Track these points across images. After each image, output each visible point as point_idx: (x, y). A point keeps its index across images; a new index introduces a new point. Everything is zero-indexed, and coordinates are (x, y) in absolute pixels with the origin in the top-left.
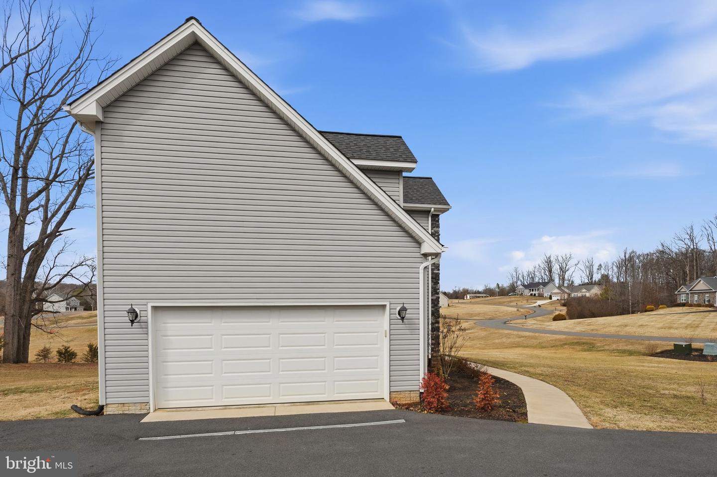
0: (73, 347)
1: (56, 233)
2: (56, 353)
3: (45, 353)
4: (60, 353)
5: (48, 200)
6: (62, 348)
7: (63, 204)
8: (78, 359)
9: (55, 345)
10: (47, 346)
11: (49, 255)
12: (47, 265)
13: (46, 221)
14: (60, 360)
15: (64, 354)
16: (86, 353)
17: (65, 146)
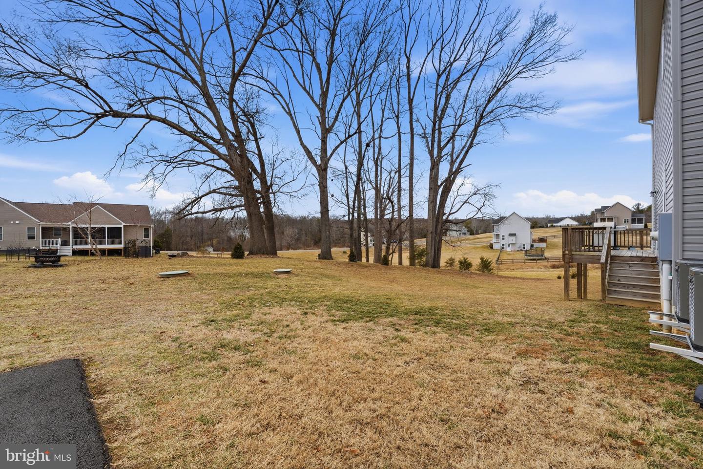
0: (470, 260)
1: (459, 170)
2: (458, 262)
3: (451, 262)
4: (461, 262)
5: (453, 148)
6: (462, 259)
7: (463, 148)
8: (472, 270)
9: (458, 256)
10: (453, 257)
11: (454, 187)
12: (453, 195)
13: (452, 163)
14: (460, 268)
15: (463, 264)
16: (478, 264)
17: (463, 110)
